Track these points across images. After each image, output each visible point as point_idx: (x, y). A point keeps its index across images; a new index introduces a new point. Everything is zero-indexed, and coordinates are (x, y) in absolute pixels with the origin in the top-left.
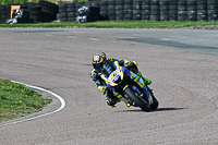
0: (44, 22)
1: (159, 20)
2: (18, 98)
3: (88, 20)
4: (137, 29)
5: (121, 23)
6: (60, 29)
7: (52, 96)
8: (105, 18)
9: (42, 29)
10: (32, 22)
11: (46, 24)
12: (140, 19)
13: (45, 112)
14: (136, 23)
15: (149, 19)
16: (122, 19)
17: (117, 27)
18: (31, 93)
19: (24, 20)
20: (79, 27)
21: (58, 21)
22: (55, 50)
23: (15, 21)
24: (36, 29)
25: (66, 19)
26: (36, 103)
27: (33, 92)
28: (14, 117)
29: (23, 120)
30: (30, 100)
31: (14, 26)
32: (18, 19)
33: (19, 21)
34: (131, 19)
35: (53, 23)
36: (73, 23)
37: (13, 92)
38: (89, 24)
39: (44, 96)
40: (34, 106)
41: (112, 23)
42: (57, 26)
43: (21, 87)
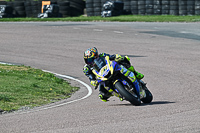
0: (72, 16)
1: (178, 14)
2: (49, 86)
3: (113, 14)
4: (158, 23)
5: (143, 17)
6: (87, 22)
7: (79, 84)
8: (128, 13)
9: (70, 22)
10: (61, 16)
11: (74, 18)
12: (160, 13)
13: (73, 99)
14: (157, 17)
15: (168, 13)
16: (144, 13)
17: (140, 21)
18: (61, 81)
19: (54, 14)
20: (105, 21)
21: (85, 15)
22: (83, 42)
23: (46, 15)
24: (65, 23)
25: (92, 13)
26: (65, 91)
27: (62, 80)
28: (45, 103)
29: (53, 106)
30: (60, 88)
31: (45, 20)
32: (49, 14)
33: (50, 15)
34: (152, 13)
35: (80, 17)
36: (98, 17)
37: (44, 81)
38: (114, 18)
39: (73, 84)
40: (63, 93)
41: (135, 17)
42: (85, 20)
43: (51, 76)
